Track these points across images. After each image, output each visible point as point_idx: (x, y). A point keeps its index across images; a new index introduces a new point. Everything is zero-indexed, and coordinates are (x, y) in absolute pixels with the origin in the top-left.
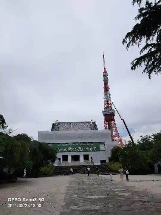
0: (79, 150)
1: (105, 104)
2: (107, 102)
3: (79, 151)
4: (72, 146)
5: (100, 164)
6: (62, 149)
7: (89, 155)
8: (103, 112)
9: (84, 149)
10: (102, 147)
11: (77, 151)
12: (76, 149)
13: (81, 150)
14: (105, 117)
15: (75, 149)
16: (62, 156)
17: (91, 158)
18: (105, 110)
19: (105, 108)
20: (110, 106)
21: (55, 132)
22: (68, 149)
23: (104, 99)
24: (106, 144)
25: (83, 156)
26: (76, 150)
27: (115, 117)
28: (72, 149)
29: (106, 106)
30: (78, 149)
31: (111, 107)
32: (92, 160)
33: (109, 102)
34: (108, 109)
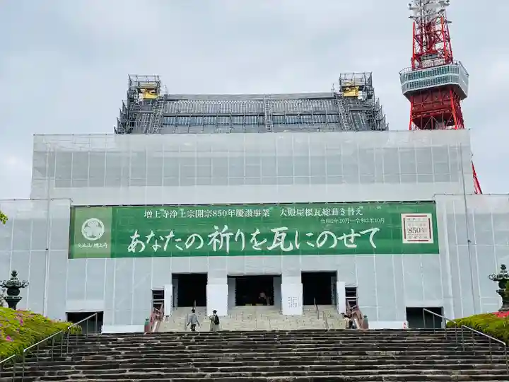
0: (274, 245)
1: (415, 37)
2: (429, 26)
3: (278, 252)
4: (234, 222)
5: (401, 323)
6: (172, 235)
7: (334, 274)
8: (404, 77)
9: (303, 238)
10: (414, 228)
11: (264, 252)
12: (259, 238)
13: (286, 246)
14: (413, 105)
15: (248, 237)
16: (174, 276)
17: (351, 292)
18: (413, 68)
19: (417, 57)
20: (438, 46)
21: (137, 141)
22: (207, 239)
23: (412, 13)
24: (441, 210)
25: (300, 278)
26: (257, 246)
27: (463, 103)
28: (232, 238)
29: (418, 50)
30: (271, 237)
31: (444, 50)
32: (353, 304)
33: (438, 27)
34: (427, 62)
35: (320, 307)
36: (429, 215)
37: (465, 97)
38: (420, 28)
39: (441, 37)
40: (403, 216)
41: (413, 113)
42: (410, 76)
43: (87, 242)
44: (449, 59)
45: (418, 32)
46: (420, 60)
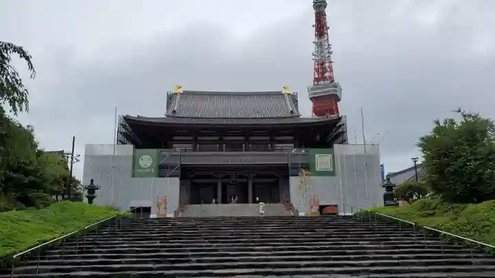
1: (315, 69)
2: (322, 64)
8: (310, 90)
14: (314, 104)
18: (314, 85)
19: (316, 80)
20: (327, 74)
23: (314, 57)
27: (339, 103)
29: (317, 76)
31: (330, 76)
33: (327, 65)
34: (322, 82)
35: (271, 204)
36: (331, 155)
37: (339, 100)
38: (318, 65)
39: (328, 70)
40: (317, 155)
41: (314, 108)
42: (312, 89)
43: (142, 168)
44: (332, 81)
45: (317, 67)
46: (318, 82)
